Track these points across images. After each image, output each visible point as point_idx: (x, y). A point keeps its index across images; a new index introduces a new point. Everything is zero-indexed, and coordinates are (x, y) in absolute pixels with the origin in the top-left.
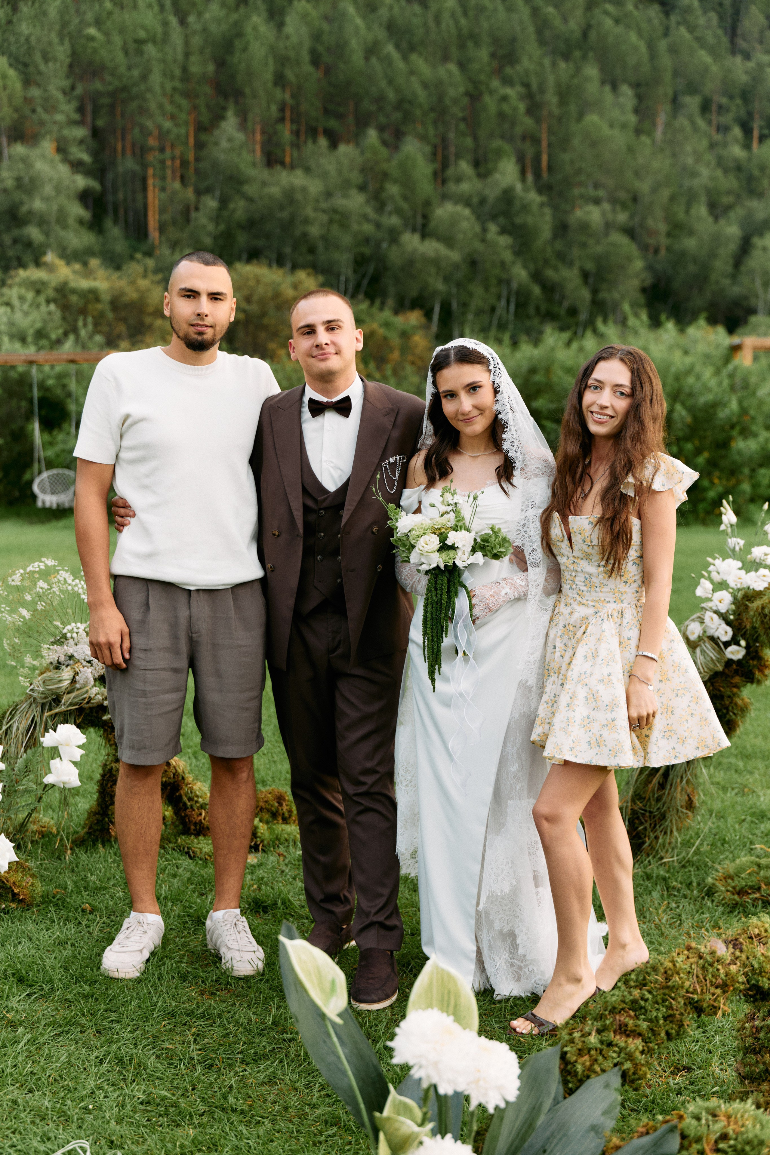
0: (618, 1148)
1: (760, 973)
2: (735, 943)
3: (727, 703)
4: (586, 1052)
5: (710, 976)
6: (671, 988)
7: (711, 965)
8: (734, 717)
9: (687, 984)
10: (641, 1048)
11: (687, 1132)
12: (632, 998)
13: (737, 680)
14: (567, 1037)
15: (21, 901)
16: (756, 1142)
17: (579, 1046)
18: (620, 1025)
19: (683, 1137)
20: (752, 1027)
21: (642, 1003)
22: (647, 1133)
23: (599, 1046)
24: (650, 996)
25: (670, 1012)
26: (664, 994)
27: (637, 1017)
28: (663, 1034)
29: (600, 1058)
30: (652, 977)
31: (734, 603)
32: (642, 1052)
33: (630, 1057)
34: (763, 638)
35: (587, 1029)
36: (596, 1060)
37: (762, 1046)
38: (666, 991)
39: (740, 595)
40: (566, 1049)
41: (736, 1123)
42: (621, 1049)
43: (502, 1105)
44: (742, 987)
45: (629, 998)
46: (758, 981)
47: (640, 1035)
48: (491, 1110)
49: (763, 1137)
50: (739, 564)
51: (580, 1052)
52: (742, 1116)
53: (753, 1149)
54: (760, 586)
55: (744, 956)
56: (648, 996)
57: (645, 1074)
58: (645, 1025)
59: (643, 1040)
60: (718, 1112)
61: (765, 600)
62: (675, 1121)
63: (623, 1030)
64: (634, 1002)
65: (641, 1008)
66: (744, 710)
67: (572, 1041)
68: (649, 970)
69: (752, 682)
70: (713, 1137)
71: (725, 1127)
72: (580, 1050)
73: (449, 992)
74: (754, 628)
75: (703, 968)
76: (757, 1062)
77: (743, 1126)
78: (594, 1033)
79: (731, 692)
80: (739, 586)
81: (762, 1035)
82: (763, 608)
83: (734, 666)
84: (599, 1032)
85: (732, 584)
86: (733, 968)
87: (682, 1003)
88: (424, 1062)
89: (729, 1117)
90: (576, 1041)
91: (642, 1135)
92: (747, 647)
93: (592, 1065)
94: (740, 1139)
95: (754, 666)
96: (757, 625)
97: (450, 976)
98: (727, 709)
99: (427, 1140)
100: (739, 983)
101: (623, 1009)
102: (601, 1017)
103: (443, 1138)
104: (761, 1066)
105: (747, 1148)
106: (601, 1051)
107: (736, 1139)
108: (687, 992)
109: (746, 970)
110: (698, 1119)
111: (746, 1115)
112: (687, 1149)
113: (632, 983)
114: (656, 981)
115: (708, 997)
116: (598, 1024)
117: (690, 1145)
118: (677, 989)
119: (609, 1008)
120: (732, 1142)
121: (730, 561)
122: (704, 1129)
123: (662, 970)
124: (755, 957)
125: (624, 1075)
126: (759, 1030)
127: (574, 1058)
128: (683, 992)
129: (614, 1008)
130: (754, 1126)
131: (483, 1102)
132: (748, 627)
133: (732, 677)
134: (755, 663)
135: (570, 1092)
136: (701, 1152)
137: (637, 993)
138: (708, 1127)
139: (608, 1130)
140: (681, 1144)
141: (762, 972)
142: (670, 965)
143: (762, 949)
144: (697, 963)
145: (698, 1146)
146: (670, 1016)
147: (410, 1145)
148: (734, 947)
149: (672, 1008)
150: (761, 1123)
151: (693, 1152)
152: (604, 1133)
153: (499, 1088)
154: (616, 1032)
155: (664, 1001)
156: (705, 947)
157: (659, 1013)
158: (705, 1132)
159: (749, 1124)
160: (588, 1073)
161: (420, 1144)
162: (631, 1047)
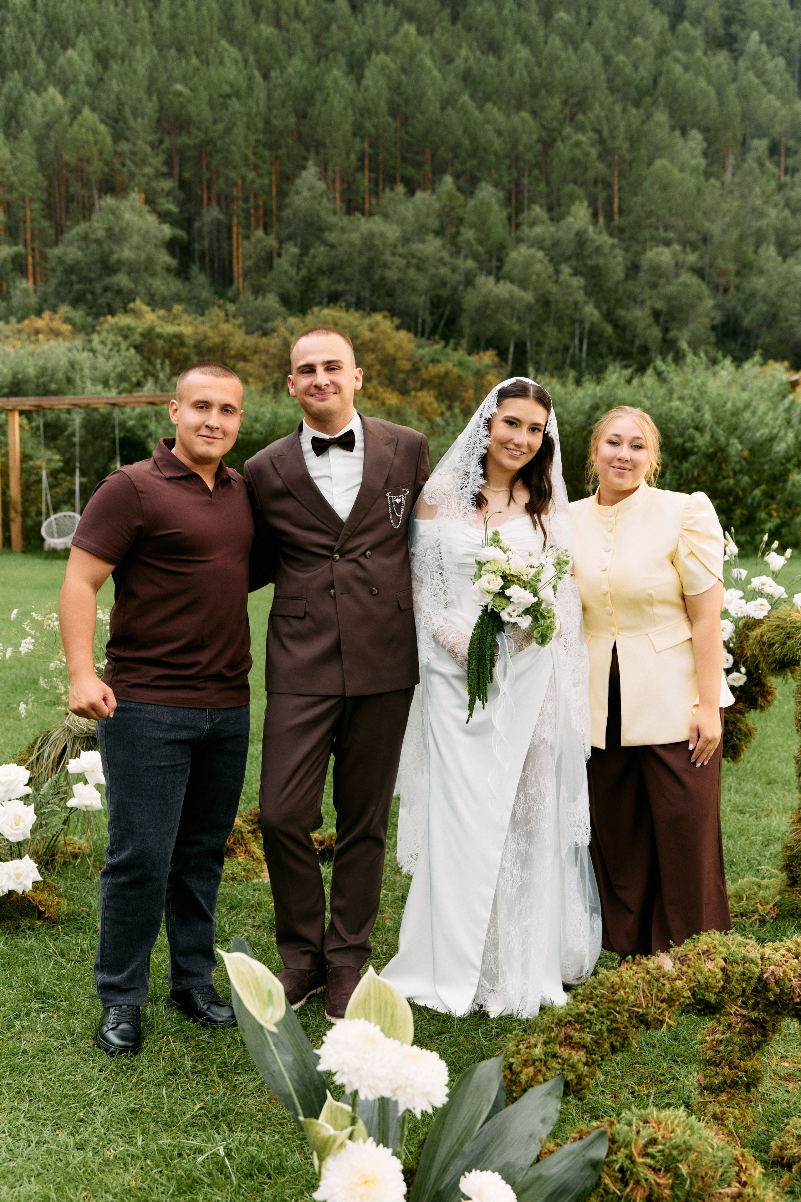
0: (551, 1152)
1: (707, 988)
2: (682, 960)
3: (731, 728)
4: (530, 1062)
5: (655, 990)
6: (616, 1002)
7: (657, 980)
8: (738, 742)
9: (632, 998)
10: (584, 1059)
11: (617, 1137)
12: (578, 1011)
13: (740, 706)
14: (514, 1048)
15: (47, 918)
16: (684, 1147)
17: (525, 1058)
18: (565, 1038)
19: (613, 1141)
20: (712, 1041)
21: (587, 1016)
22: (581, 1138)
23: (544, 1057)
24: (595, 1010)
25: (615, 1025)
26: (609, 1008)
27: (582, 1030)
28: (607, 1046)
29: (544, 1069)
30: (600, 991)
31: (735, 632)
32: (586, 1064)
33: (573, 1067)
34: (762, 665)
35: (533, 1041)
36: (540, 1071)
37: (722, 1059)
38: (611, 1005)
39: (741, 624)
40: (511, 1060)
41: (666, 1129)
42: (565, 1061)
43: (430, 1111)
44: (688, 1002)
45: (575, 1012)
46: (703, 996)
47: (584, 1047)
48: (419, 1116)
50: (741, 594)
51: (525, 1064)
52: (672, 1123)
53: (680, 1153)
54: (760, 615)
55: (690, 971)
56: (593, 1009)
57: (588, 1084)
59: (587, 1052)
60: (650, 1119)
61: (764, 628)
62: (607, 1127)
63: (568, 1042)
64: (580, 1015)
65: (587, 1021)
66: (748, 734)
67: (518, 1052)
68: (595, 985)
69: (756, 708)
70: (642, 1142)
71: (654, 1133)
72: (526, 1061)
73: (386, 1004)
74: (753, 655)
75: (649, 982)
76: (717, 1074)
77: (671, 1131)
78: (539, 1045)
79: (736, 718)
80: (740, 615)
81: (722, 1048)
82: (762, 636)
83: (738, 693)
84: (545, 1044)
85: (732, 612)
86: (678, 983)
87: (626, 1015)
88: (346, 1069)
89: (659, 1124)
90: (522, 1052)
91: (575, 1139)
92: (748, 673)
93: (535, 1075)
94: (668, 1144)
95: (757, 692)
96: (757, 652)
97: (387, 989)
98: (731, 734)
99: (349, 1142)
100: (684, 997)
101: (569, 1022)
102: (548, 1030)
104: (720, 1078)
105: (675, 1153)
106: (546, 1062)
107: (664, 1144)
108: (633, 1006)
109: (693, 984)
110: (630, 1124)
111: (676, 1122)
112: (615, 1154)
113: (579, 998)
114: (603, 996)
115: (653, 1010)
116: (543, 1037)
117: (618, 1149)
118: (623, 1003)
119: (556, 1021)
120: (660, 1147)
121: (732, 591)
122: (633, 1135)
123: (609, 985)
124: (701, 972)
125: (567, 1084)
126: (719, 1042)
127: (519, 1069)
128: (627, 1006)
129: (561, 1021)
130: (684, 1133)
131: (411, 1108)
132: (747, 655)
134: (757, 689)
135: (513, 1100)
136: (630, 1157)
137: (583, 1007)
138: (638, 1132)
139: (544, 1136)
140: (610, 1148)
141: (708, 987)
142: (618, 980)
143: (710, 965)
144: (643, 979)
145: (627, 1152)
146: (615, 1029)
147: (331, 1148)
148: (682, 962)
149: (617, 1022)
150: (691, 1128)
151: (620, 1157)
152: (541, 1141)
153: (426, 1095)
154: (561, 1044)
155: (609, 1014)
156: (651, 963)
157: (602, 1026)
158: (634, 1137)
159: (679, 1130)
160: (530, 1083)
161: (342, 1146)
162: (575, 1059)
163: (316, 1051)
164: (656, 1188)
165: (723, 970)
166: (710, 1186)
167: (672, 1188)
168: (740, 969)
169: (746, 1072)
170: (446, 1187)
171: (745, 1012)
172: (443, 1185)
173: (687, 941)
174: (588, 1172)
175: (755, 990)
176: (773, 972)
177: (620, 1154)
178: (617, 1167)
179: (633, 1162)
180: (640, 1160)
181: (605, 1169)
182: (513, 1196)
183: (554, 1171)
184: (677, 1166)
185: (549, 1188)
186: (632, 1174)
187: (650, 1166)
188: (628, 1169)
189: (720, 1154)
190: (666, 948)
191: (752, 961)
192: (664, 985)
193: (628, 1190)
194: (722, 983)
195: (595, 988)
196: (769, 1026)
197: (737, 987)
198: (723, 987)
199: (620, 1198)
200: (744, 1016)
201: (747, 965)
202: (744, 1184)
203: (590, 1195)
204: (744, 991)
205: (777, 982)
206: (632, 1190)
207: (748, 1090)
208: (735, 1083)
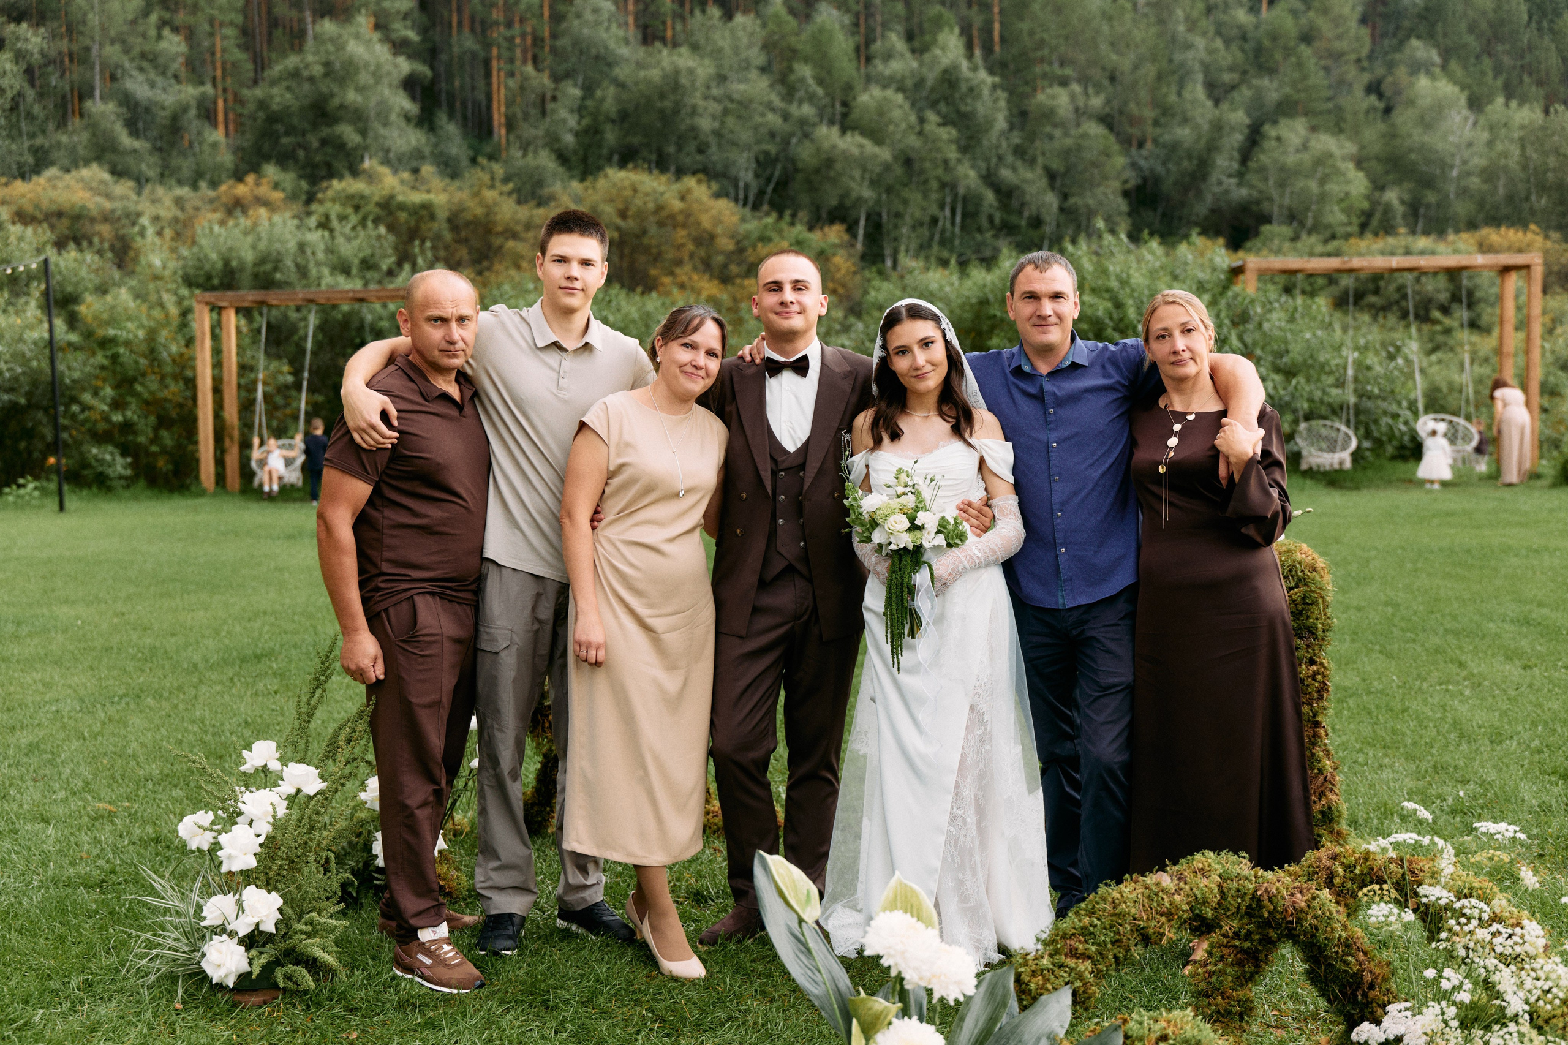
2: (1180, 877)
4: (1039, 972)
5: (1155, 904)
6: (1118, 915)
7: (1157, 895)
9: (1133, 911)
10: (1090, 968)
11: (1130, 1033)
12: (1081, 925)
14: (1021, 961)
16: (1193, 1042)
17: (1033, 968)
18: (1071, 949)
19: (1127, 1036)
21: (1091, 929)
23: (1050, 966)
24: (1098, 923)
25: (1118, 937)
26: (1112, 921)
27: (1086, 942)
28: (1111, 957)
29: (1053, 977)
30: (1102, 906)
32: (1092, 972)
33: (1080, 976)
35: (1040, 953)
36: (1049, 979)
37: (1215, 989)
38: (1114, 918)
40: (1020, 969)
41: (1176, 1025)
42: (1072, 969)
43: (962, 999)
44: (1185, 915)
45: (1078, 924)
46: (1200, 910)
48: (952, 1003)
49: (1199, 1037)
51: (1034, 974)
52: (1181, 1021)
55: (1187, 887)
56: (1096, 922)
57: (1095, 993)
58: (1093, 948)
59: (1092, 961)
60: (1160, 1018)
62: (1119, 1022)
63: (1074, 954)
64: (1084, 928)
65: (1090, 933)
67: (1026, 964)
70: (1154, 1036)
71: (1165, 1029)
72: (1034, 970)
73: (912, 906)
75: (1149, 897)
76: (1209, 1003)
77: (1182, 1028)
78: (1046, 956)
81: (1214, 979)
84: (1051, 956)
86: (1177, 898)
87: (1128, 927)
88: (892, 952)
89: (1169, 1022)
90: (1030, 963)
91: (1090, 1036)
93: (1045, 983)
94: (1178, 1038)
97: (913, 891)
99: (895, 1020)
100: (1183, 911)
101: (1073, 934)
102: (1053, 942)
103: (910, 1019)
104: (1213, 1008)
106: (1054, 971)
107: (1175, 1039)
108: (1134, 919)
109: (1189, 899)
110: (1141, 1022)
111: (1185, 1020)
113: (1082, 912)
114: (1105, 910)
115: (1153, 923)
116: (1050, 948)
117: (1133, 1043)
118: (1124, 915)
119: (1061, 933)
120: (1171, 1041)
124: (1198, 888)
125: (1074, 994)
126: (1211, 974)
127: (1029, 978)
128: (1129, 919)
129: (1065, 933)
130: (1192, 1028)
131: (945, 995)
135: (1023, 1008)
137: (1087, 920)
138: (1149, 1029)
140: (1124, 1042)
141: (1205, 902)
142: (1117, 895)
143: (1205, 881)
144: (1143, 893)
145: (1141, 1044)
146: (1117, 941)
147: (881, 1022)
148: (1179, 879)
149: (1119, 933)
150: (1198, 1026)
153: (958, 983)
154: (1066, 954)
155: (1112, 926)
156: (1151, 879)
157: (1107, 938)
158: (1147, 1031)
159: (1188, 1028)
160: (1042, 991)
161: (890, 1023)
162: (1081, 967)
165: (1220, 886)
168: (1235, 885)
169: (1239, 1001)
171: (1237, 943)
173: (1182, 861)
175: (1249, 907)
176: (1266, 890)
190: (1163, 869)
191: (1247, 879)
192: (1163, 899)
194: (1218, 898)
195: (1097, 903)
196: (1262, 956)
197: (1232, 902)
198: (1219, 903)
200: (1235, 947)
201: (1241, 882)
204: (1238, 908)
205: (1270, 900)
207: (1242, 1019)
208: (1228, 1013)
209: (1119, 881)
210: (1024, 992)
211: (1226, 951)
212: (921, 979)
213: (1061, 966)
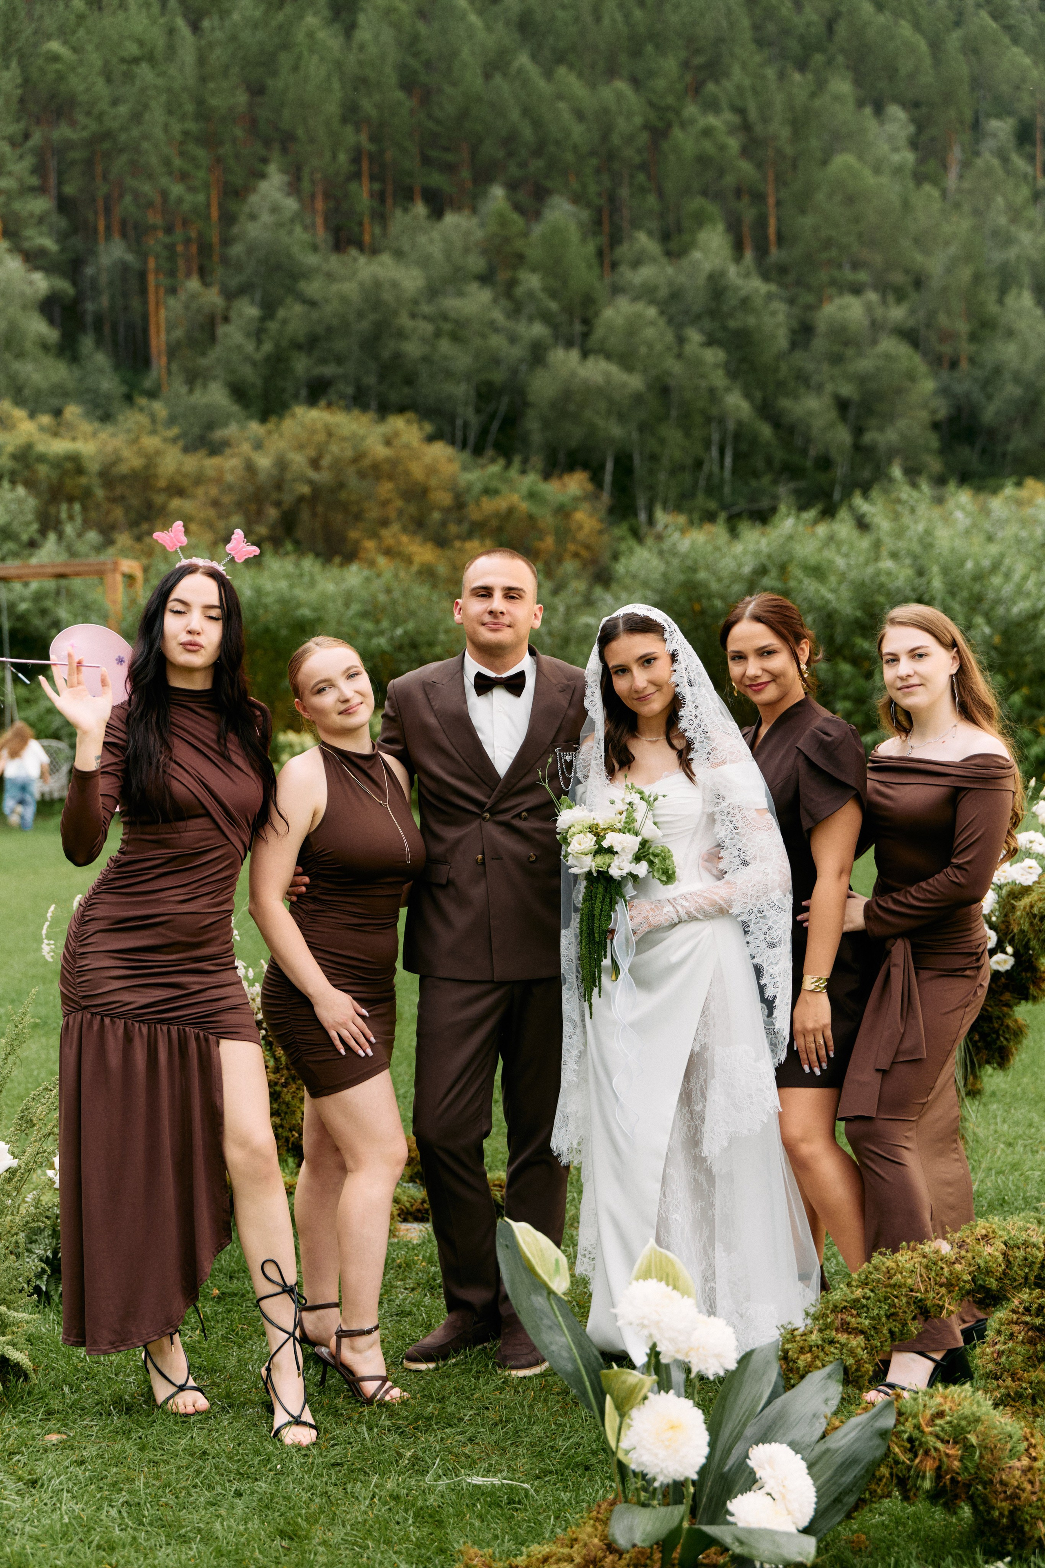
0: (837, 1428)
2: (961, 1244)
3: (996, 1025)
4: (807, 1349)
5: (933, 1274)
6: (894, 1286)
7: (936, 1264)
8: (1005, 1043)
9: (909, 1281)
10: (863, 1345)
11: (903, 1410)
12: (853, 1297)
13: (1007, 996)
14: (788, 1336)
16: (972, 1419)
17: (802, 1345)
18: (842, 1324)
19: (900, 1414)
20: (993, 1353)
21: (864, 1301)
23: (820, 1342)
24: (872, 1295)
25: (893, 1310)
26: (887, 1292)
27: (859, 1315)
28: (885, 1331)
29: (821, 1354)
30: (875, 1276)
31: (998, 903)
33: (852, 1353)
34: (1034, 943)
35: (808, 1327)
36: (817, 1357)
37: (1005, 1370)
38: (889, 1290)
39: (1004, 892)
40: (788, 1346)
41: (953, 1401)
42: (843, 1345)
43: (722, 1373)
44: (967, 1286)
45: (850, 1297)
46: (984, 1281)
47: (862, 1332)
48: (713, 1379)
49: (978, 1414)
51: (802, 1350)
52: (959, 1396)
53: (969, 1424)
54: (1028, 880)
55: (969, 1255)
56: (869, 1293)
58: (867, 1322)
59: (865, 1338)
60: (936, 1394)
61: (1033, 897)
63: (845, 1328)
64: (857, 1300)
65: (864, 1306)
66: (1018, 1033)
67: (793, 1340)
68: (871, 1269)
69: (1026, 999)
70: (929, 1413)
71: (941, 1404)
72: (802, 1348)
73: (668, 1275)
74: (1022, 931)
75: (927, 1267)
76: (999, 1386)
77: (959, 1405)
78: (815, 1332)
79: (1001, 1012)
80: (1002, 881)
81: (1003, 1359)
82: (1032, 907)
83: (1003, 980)
84: (821, 1331)
86: (958, 1267)
87: (904, 1300)
88: (646, 1322)
89: (946, 1398)
90: (798, 1338)
92: (1015, 955)
93: (814, 1361)
94: (957, 1416)
95: (1029, 979)
96: (1026, 927)
97: (668, 1259)
98: (997, 1032)
99: (650, 1395)
100: (965, 1282)
101: (845, 1307)
102: (824, 1316)
103: (667, 1392)
104: (1003, 1390)
105: (963, 1423)
106: (824, 1348)
107: (953, 1416)
108: (912, 1290)
109: (972, 1269)
110: (916, 1399)
111: (963, 1396)
112: (903, 1425)
113: (854, 1283)
114: (878, 1281)
115: (931, 1295)
116: (819, 1322)
117: (907, 1420)
118: (900, 1287)
119: (831, 1306)
120: (948, 1418)
123: (884, 1269)
124: (982, 1257)
125: (846, 1370)
126: (1000, 1353)
127: (795, 1355)
128: (906, 1291)
129: (836, 1307)
130: (972, 1406)
131: (704, 1370)
132: (1015, 931)
133: (1002, 994)
134: (1029, 975)
135: (791, 1386)
136: (918, 1427)
137: (859, 1293)
138: (925, 1406)
139: (829, 1415)
140: (897, 1420)
141: (988, 1272)
142: (893, 1265)
143: (989, 1249)
144: (921, 1263)
145: (915, 1421)
146: (892, 1314)
147: (636, 1398)
148: (960, 1247)
149: (894, 1306)
150: (978, 1402)
151: (909, 1426)
152: (826, 1417)
153: (718, 1356)
154: (837, 1330)
155: (886, 1298)
156: (928, 1247)
157: (882, 1311)
158: (921, 1408)
159: (966, 1403)
160: (809, 1368)
161: (645, 1398)
162: (854, 1343)
163: (613, 1311)
164: (945, 1459)
165: (1004, 1254)
166: (1000, 1459)
167: (961, 1460)
168: (1022, 1253)
169: (1031, 1383)
170: (730, 1469)
171: (1028, 1319)
172: (727, 1468)
173: (965, 1227)
174: (877, 1441)
175: (1038, 1277)
177: (907, 1424)
178: (906, 1436)
179: (922, 1432)
180: (928, 1429)
181: (894, 1438)
182: (803, 1465)
183: (843, 1442)
184: (966, 1438)
185: (838, 1459)
186: (921, 1444)
187: (937, 1436)
188: (917, 1439)
189: (1009, 1428)
190: (943, 1235)
191: (1035, 1246)
192: (942, 1268)
193: (917, 1461)
194: (1003, 1267)
195: (871, 1273)
197: (1019, 1273)
198: (1004, 1273)
199: (909, 1468)
200: (1026, 1323)
201: (1028, 1250)
202: (1035, 1459)
203: (879, 1466)
204: (1026, 1278)
206: (921, 1461)
207: (1034, 1402)
208: (1019, 1396)
209: (895, 1250)
210: (791, 1370)
211: (1016, 1328)
212: (678, 1351)
213: (832, 1342)
